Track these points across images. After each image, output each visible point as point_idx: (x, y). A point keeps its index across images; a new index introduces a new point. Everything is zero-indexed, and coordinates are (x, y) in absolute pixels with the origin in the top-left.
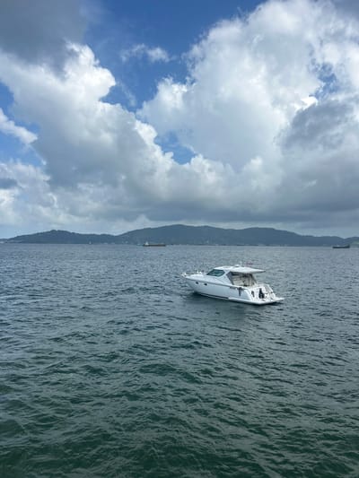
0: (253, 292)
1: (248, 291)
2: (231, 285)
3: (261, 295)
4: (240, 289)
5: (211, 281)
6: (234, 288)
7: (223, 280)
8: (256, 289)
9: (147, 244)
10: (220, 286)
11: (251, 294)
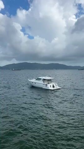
0: (50, 86)
1: (49, 85)
2: (43, 83)
3: (53, 87)
4: (46, 85)
5: (37, 82)
6: (44, 84)
7: (41, 82)
8: (51, 84)
9: (14, 69)
10: (40, 84)
11: (50, 87)
